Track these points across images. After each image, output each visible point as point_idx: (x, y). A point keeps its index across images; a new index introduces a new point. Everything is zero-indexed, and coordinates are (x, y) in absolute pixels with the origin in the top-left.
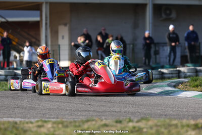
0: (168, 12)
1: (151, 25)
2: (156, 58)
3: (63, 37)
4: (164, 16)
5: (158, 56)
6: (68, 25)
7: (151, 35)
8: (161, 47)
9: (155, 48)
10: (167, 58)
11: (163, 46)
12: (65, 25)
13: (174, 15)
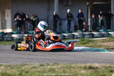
0: (67, 1)
1: (57, 9)
2: (60, 27)
3: (8, 16)
4: (64, 4)
5: (61, 26)
6: (10, 9)
7: (57, 14)
8: (63, 21)
9: (60, 22)
10: (66, 27)
11: (64, 21)
12: (9, 9)
13: (70, 3)
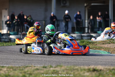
0: (64, 2)
1: (55, 10)
3: (5, 16)
4: (62, 4)
5: (59, 27)
6: (7, 10)
7: (55, 15)
8: (60, 22)
9: (57, 23)
10: (63, 28)
11: (62, 22)
12: (6, 9)
13: (68, 4)
